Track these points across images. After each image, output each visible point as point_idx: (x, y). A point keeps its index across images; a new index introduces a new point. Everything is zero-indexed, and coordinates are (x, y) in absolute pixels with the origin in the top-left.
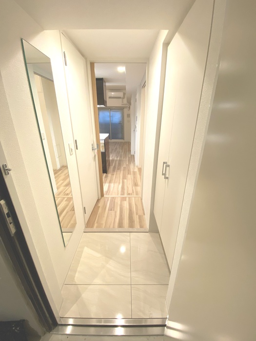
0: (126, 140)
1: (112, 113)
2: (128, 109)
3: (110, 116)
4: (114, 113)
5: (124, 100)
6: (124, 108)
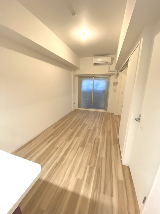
0: (110, 109)
1: (96, 81)
2: (116, 76)
3: (93, 85)
4: (98, 81)
5: (111, 66)
6: (110, 76)
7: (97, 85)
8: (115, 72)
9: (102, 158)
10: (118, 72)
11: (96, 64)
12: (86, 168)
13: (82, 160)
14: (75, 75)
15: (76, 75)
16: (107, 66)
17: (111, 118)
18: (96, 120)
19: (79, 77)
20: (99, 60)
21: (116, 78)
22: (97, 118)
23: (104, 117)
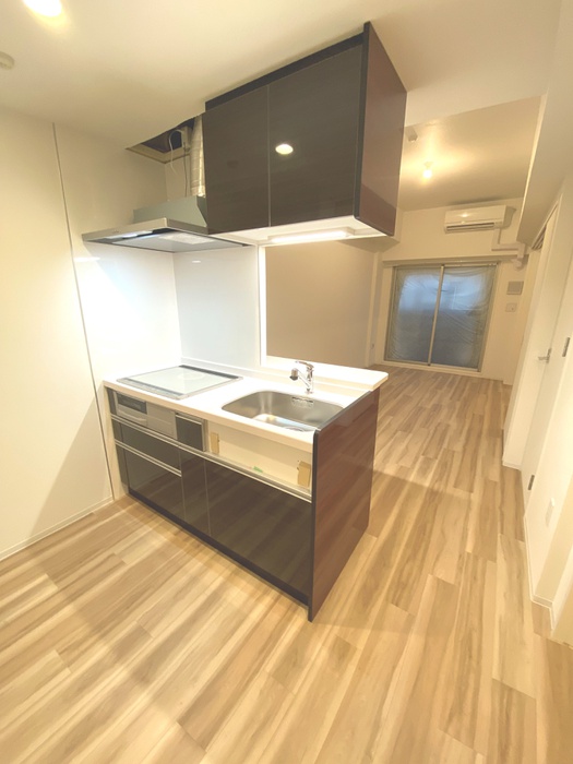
1: (449, 280)
2: (519, 264)
3: (440, 290)
4: (457, 279)
5: (504, 231)
6: (498, 263)
7: (450, 292)
8: (516, 249)
9: (454, 452)
10: (526, 250)
11: (451, 229)
12: (417, 458)
13: (407, 447)
14: (384, 262)
15: (386, 264)
16: (491, 234)
17: (490, 392)
18: (440, 392)
19: (394, 267)
20: (465, 216)
21: (520, 268)
22: (445, 388)
23: (468, 387)
